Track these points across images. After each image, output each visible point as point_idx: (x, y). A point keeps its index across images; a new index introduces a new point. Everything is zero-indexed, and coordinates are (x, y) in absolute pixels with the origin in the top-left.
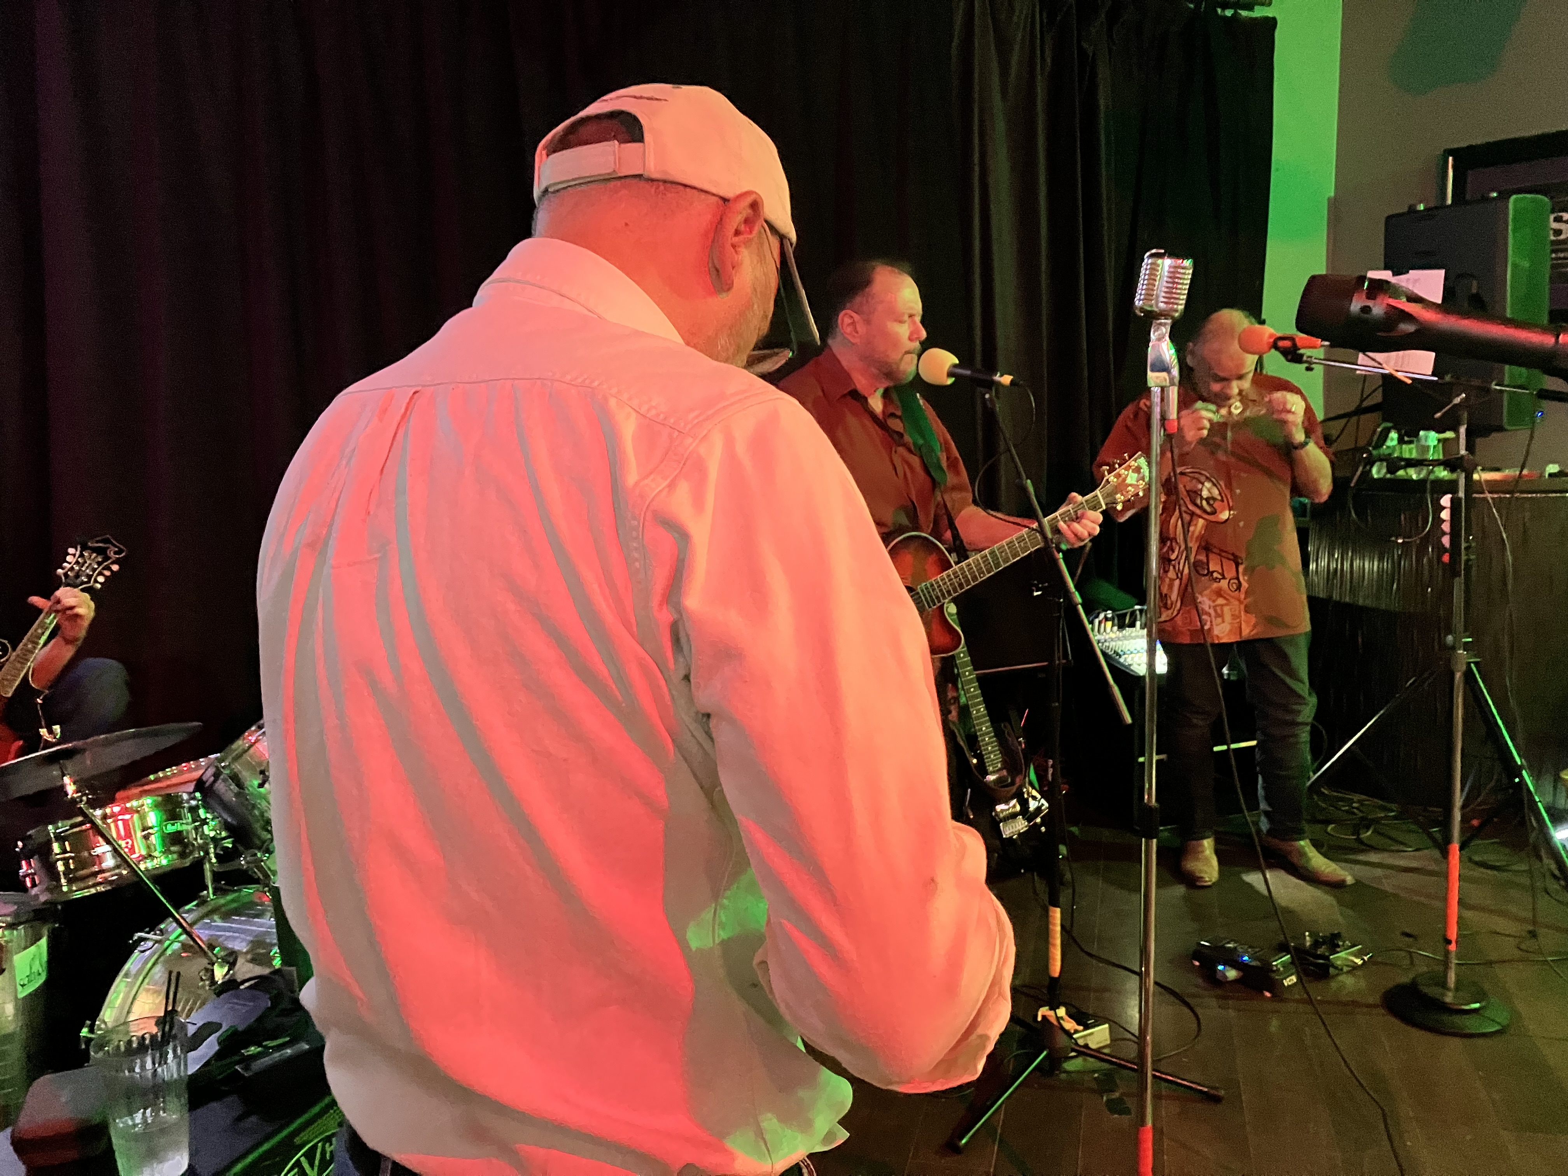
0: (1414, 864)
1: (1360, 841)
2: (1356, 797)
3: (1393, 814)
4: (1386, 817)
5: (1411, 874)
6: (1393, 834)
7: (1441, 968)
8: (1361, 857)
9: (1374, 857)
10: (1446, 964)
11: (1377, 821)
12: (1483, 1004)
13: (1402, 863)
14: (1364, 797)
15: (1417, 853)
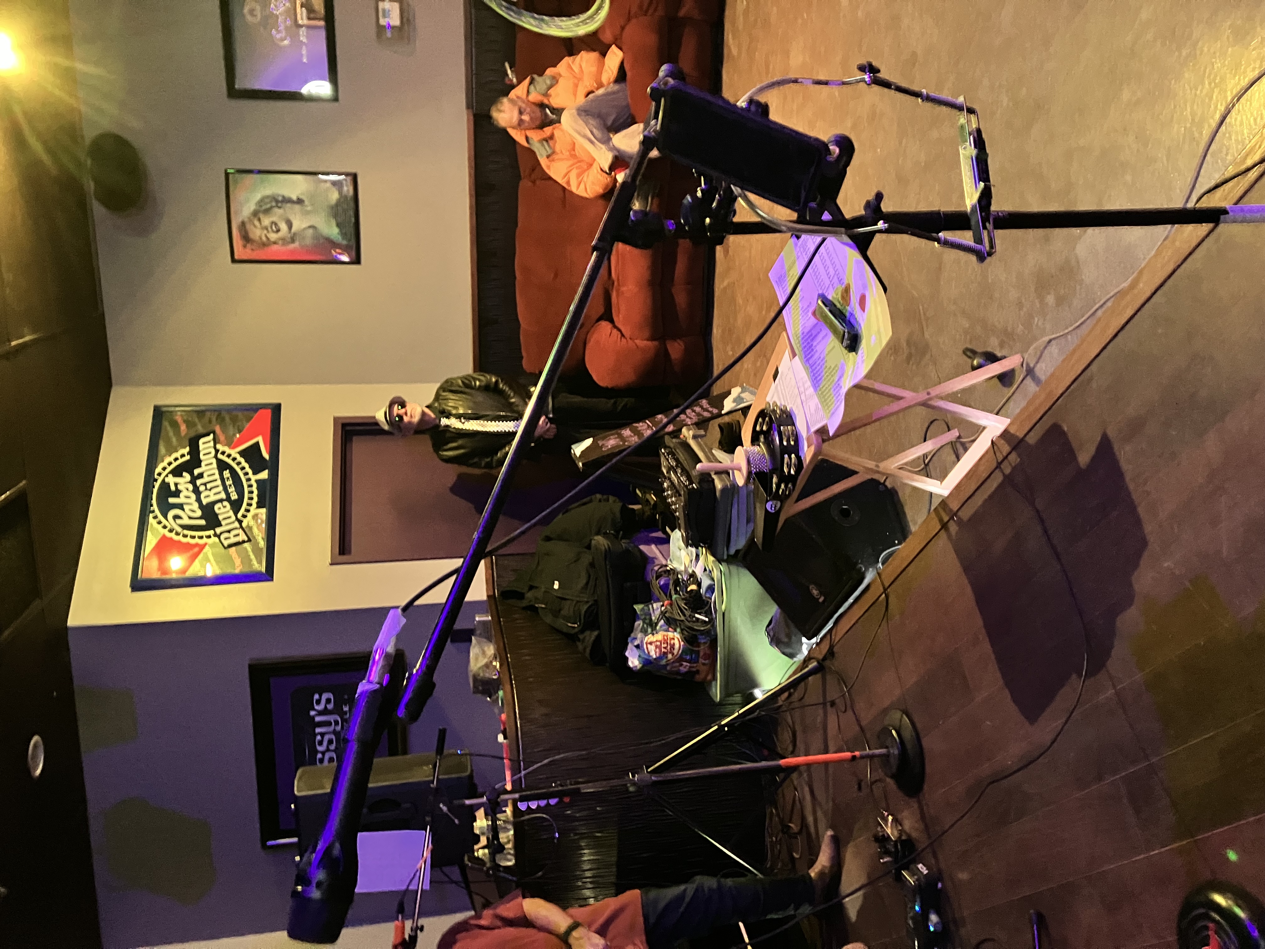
0: (807, 789)
1: (800, 832)
2: (768, 840)
3: (774, 811)
4: (778, 815)
5: (815, 790)
6: (789, 807)
7: (876, 760)
8: (812, 829)
9: (810, 819)
10: (871, 757)
11: (782, 821)
12: (891, 728)
13: (808, 797)
14: (766, 834)
15: (799, 789)
